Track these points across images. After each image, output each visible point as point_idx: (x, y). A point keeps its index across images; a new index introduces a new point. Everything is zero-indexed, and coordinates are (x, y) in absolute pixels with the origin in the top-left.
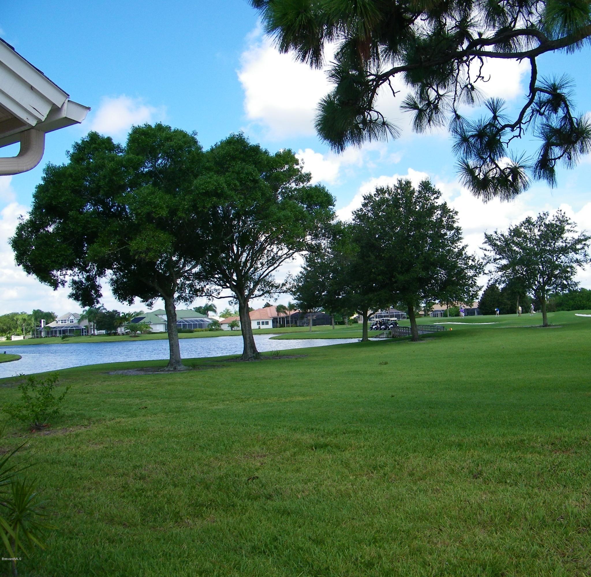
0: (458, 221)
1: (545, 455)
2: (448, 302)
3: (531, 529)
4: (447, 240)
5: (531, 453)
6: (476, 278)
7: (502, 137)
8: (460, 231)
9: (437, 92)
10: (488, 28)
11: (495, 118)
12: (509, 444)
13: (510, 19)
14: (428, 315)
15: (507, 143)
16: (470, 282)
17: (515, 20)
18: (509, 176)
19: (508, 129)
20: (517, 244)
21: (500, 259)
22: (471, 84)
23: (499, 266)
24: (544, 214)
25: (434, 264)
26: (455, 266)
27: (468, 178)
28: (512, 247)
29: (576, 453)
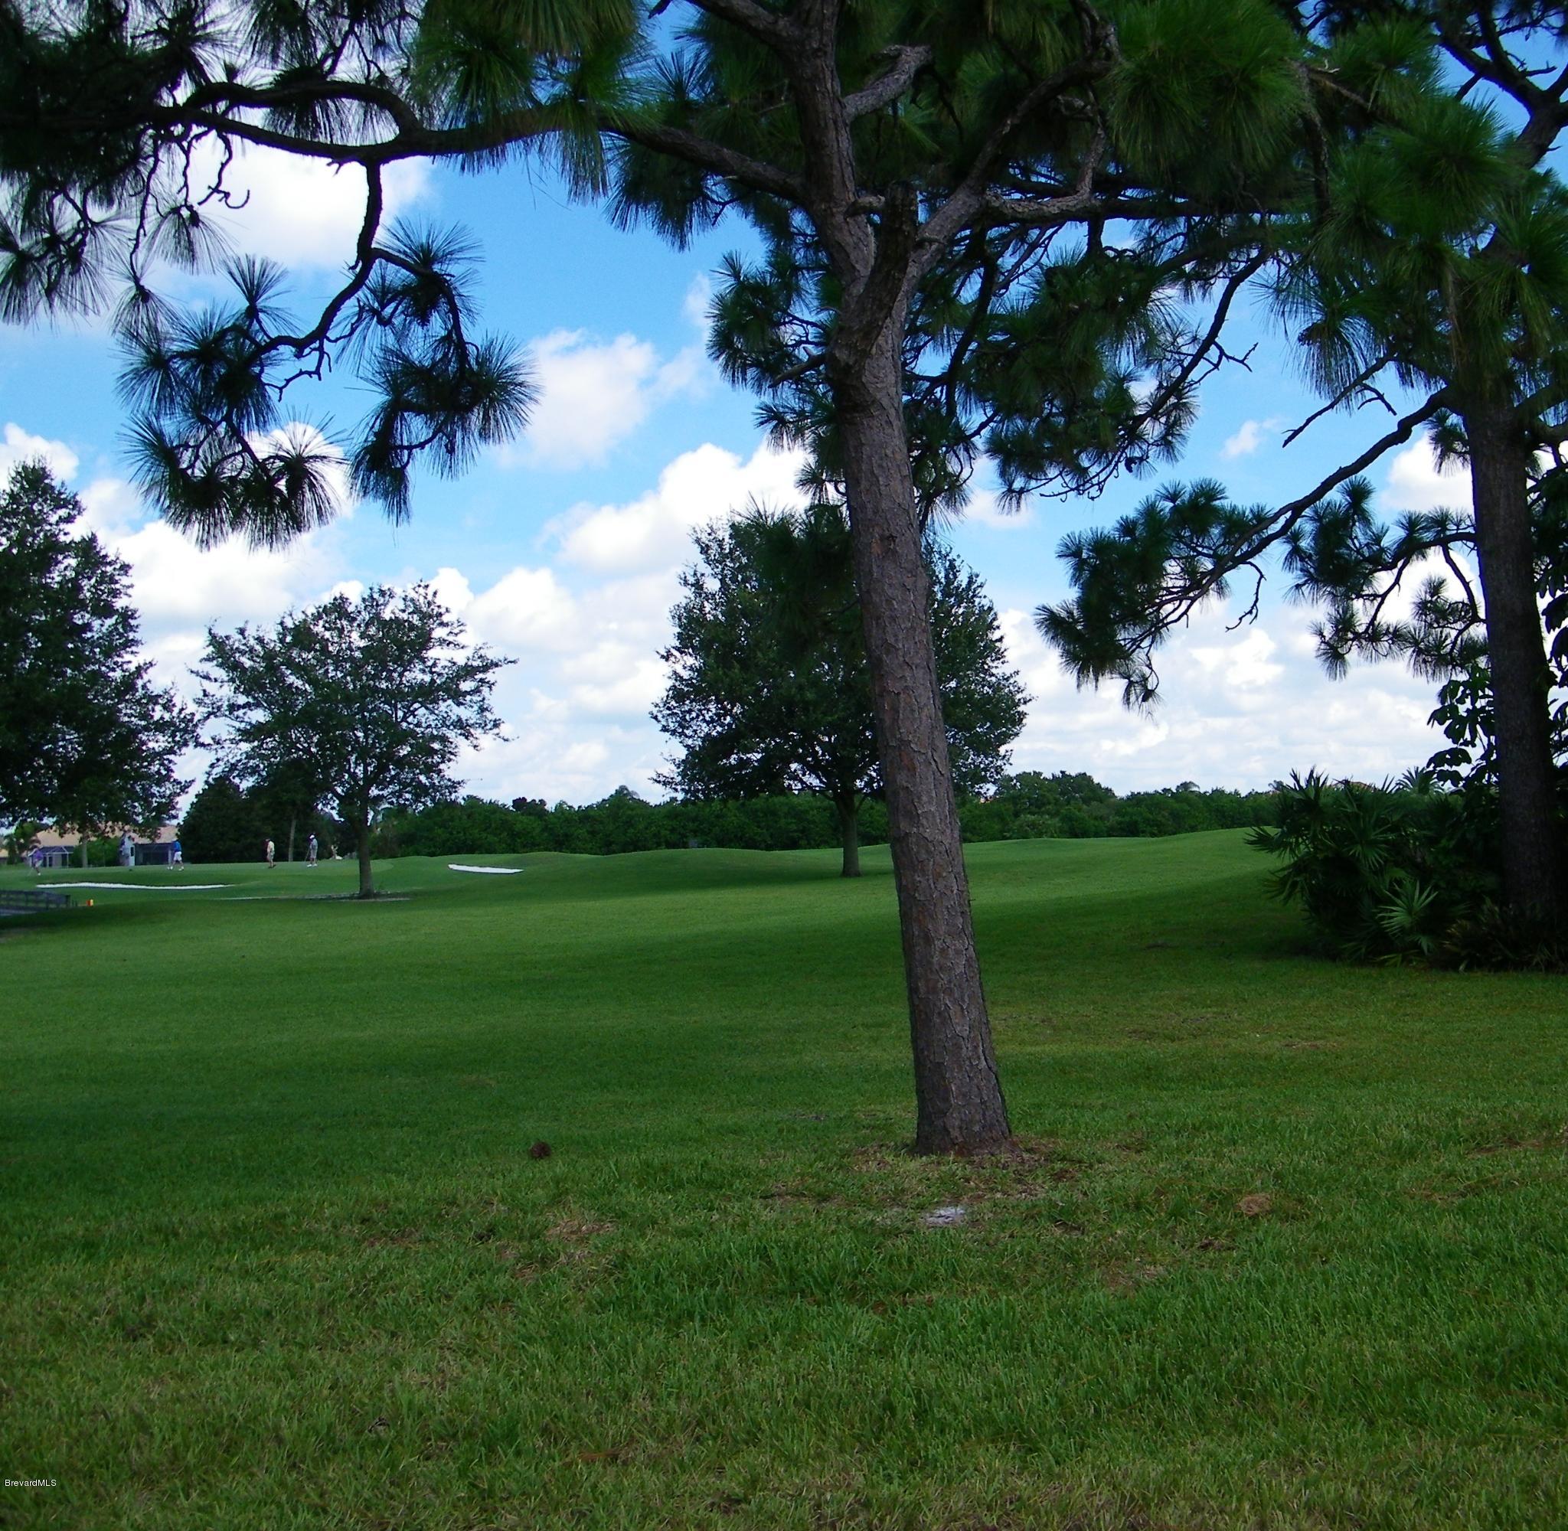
0: (129, 591)
1: (341, 1255)
2: (85, 825)
3: (294, 1465)
4: (93, 643)
5: (301, 1251)
6: (171, 757)
7: (266, 370)
8: (133, 622)
9: (83, 213)
10: (255, 58)
11: (252, 313)
12: (238, 1232)
13: (321, 47)
14: (23, 860)
15: (281, 389)
16: (155, 768)
17: (336, 53)
18: (279, 479)
19: (286, 350)
20: (301, 670)
21: (247, 705)
22: (190, 208)
23: (242, 726)
24: (382, 593)
25: (46, 713)
26: (111, 719)
27: (161, 472)
28: (283, 674)
29: (428, 1240)
